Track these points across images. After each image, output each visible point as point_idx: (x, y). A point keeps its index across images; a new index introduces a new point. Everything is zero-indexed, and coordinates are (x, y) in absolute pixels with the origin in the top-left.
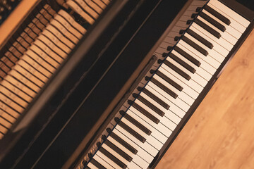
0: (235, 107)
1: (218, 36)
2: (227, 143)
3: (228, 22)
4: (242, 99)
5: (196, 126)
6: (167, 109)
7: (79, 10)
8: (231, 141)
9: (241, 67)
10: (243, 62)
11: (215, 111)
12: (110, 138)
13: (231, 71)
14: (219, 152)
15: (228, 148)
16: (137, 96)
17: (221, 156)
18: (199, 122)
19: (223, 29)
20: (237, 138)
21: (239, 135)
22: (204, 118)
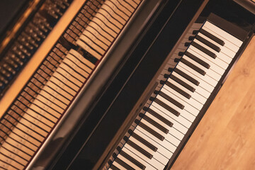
0: (238, 115)
1: (213, 56)
2: (233, 151)
3: (222, 43)
4: (245, 107)
5: (202, 136)
6: (171, 127)
7: (87, 48)
8: (237, 149)
9: (242, 76)
10: (244, 71)
11: (220, 120)
12: (120, 156)
13: (233, 81)
14: (226, 160)
15: (234, 155)
16: (143, 116)
17: (228, 164)
18: (205, 132)
19: (218, 50)
20: (242, 145)
21: (244, 142)
22: (209, 128)
